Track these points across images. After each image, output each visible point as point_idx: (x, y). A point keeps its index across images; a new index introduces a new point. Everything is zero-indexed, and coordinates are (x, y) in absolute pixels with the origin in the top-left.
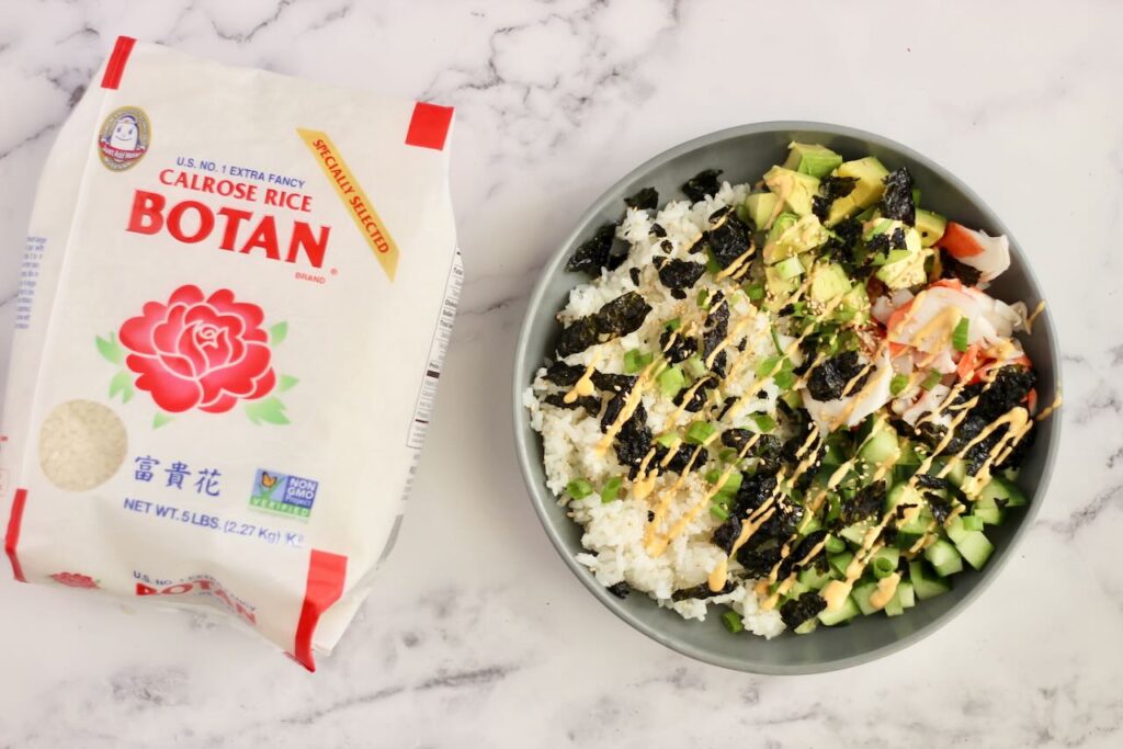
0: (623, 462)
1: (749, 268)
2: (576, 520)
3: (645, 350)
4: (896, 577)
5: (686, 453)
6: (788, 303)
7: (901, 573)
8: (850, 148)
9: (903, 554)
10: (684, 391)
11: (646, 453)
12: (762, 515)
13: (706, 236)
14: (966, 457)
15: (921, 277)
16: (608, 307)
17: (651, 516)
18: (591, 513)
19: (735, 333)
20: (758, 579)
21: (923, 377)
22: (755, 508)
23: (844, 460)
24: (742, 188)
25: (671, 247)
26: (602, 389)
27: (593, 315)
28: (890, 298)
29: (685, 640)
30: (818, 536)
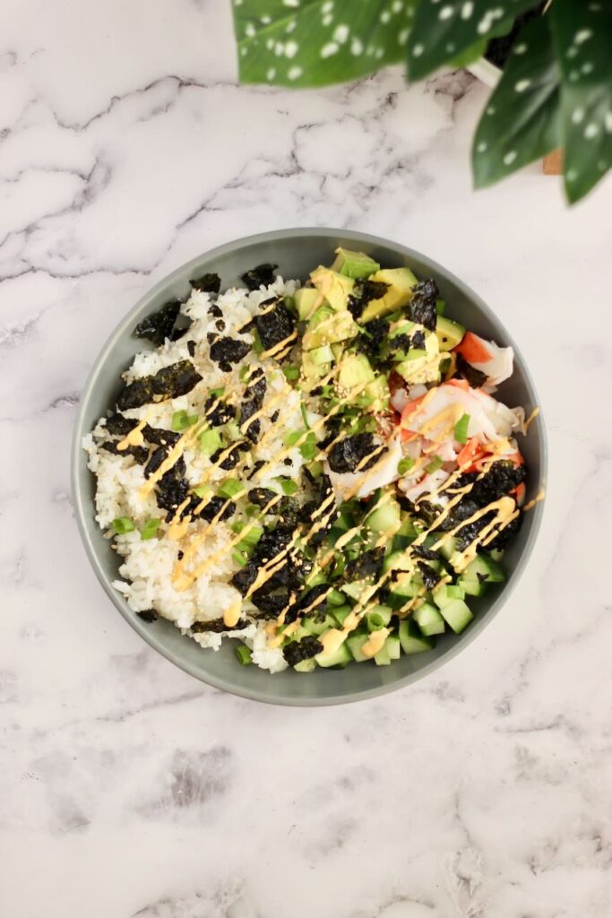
0: (161, 506)
1: (290, 351)
2: (119, 552)
3: (192, 412)
4: (386, 632)
5: (216, 505)
6: (318, 385)
7: (391, 629)
8: (388, 257)
9: (396, 613)
10: (220, 451)
11: (182, 501)
12: (275, 565)
13: (255, 320)
14: (457, 535)
15: (435, 375)
16: (165, 371)
17: (181, 555)
18: (131, 547)
19: (269, 406)
20: (268, 620)
21: (428, 462)
22: (270, 558)
23: (352, 525)
24: (292, 283)
25: (224, 327)
26: (151, 442)
27: (150, 376)
28: (408, 391)
29: (201, 667)
30: (322, 589)
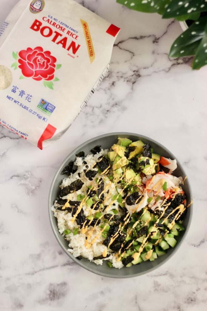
0: (78, 224)
1: (109, 171)
2: (67, 240)
3: (83, 194)
4: (152, 251)
5: (95, 221)
6: (119, 180)
7: (153, 250)
8: (134, 138)
9: (154, 244)
10: (93, 205)
11: (84, 221)
12: (115, 236)
13: (97, 163)
14: (168, 218)
15: (154, 171)
16: (72, 184)
17: (86, 238)
18: (71, 238)
19: (106, 189)
20: (115, 253)
21: (156, 198)
22: (114, 235)
23: (136, 220)
24: (106, 150)
25: (88, 167)
26: (72, 205)
27: (69, 186)
28: (146, 177)
29: (97, 270)
30: (130, 241)
